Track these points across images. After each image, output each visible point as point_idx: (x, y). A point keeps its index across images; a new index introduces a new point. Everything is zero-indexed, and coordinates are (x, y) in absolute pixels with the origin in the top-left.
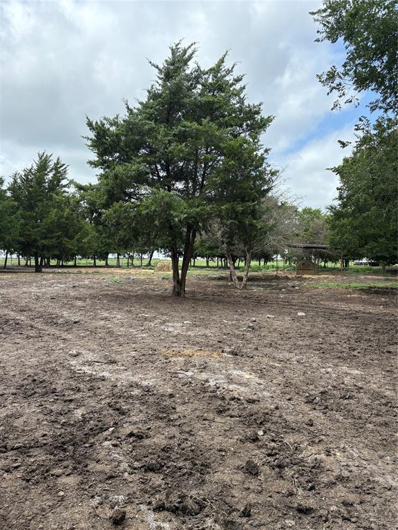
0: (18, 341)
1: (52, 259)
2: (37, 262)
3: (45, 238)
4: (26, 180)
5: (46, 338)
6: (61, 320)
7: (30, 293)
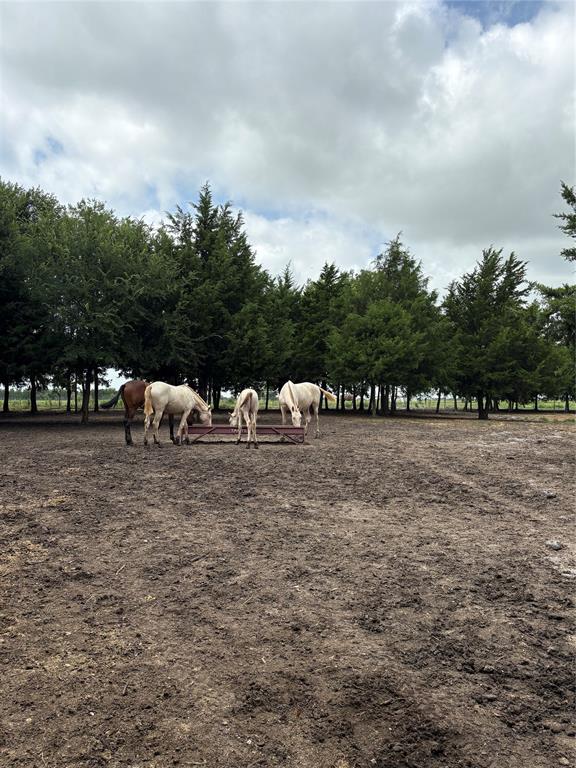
0: (468, 516)
1: (503, 400)
2: (480, 404)
3: (493, 370)
4: (467, 290)
5: (508, 516)
6: (527, 491)
7: (477, 448)
